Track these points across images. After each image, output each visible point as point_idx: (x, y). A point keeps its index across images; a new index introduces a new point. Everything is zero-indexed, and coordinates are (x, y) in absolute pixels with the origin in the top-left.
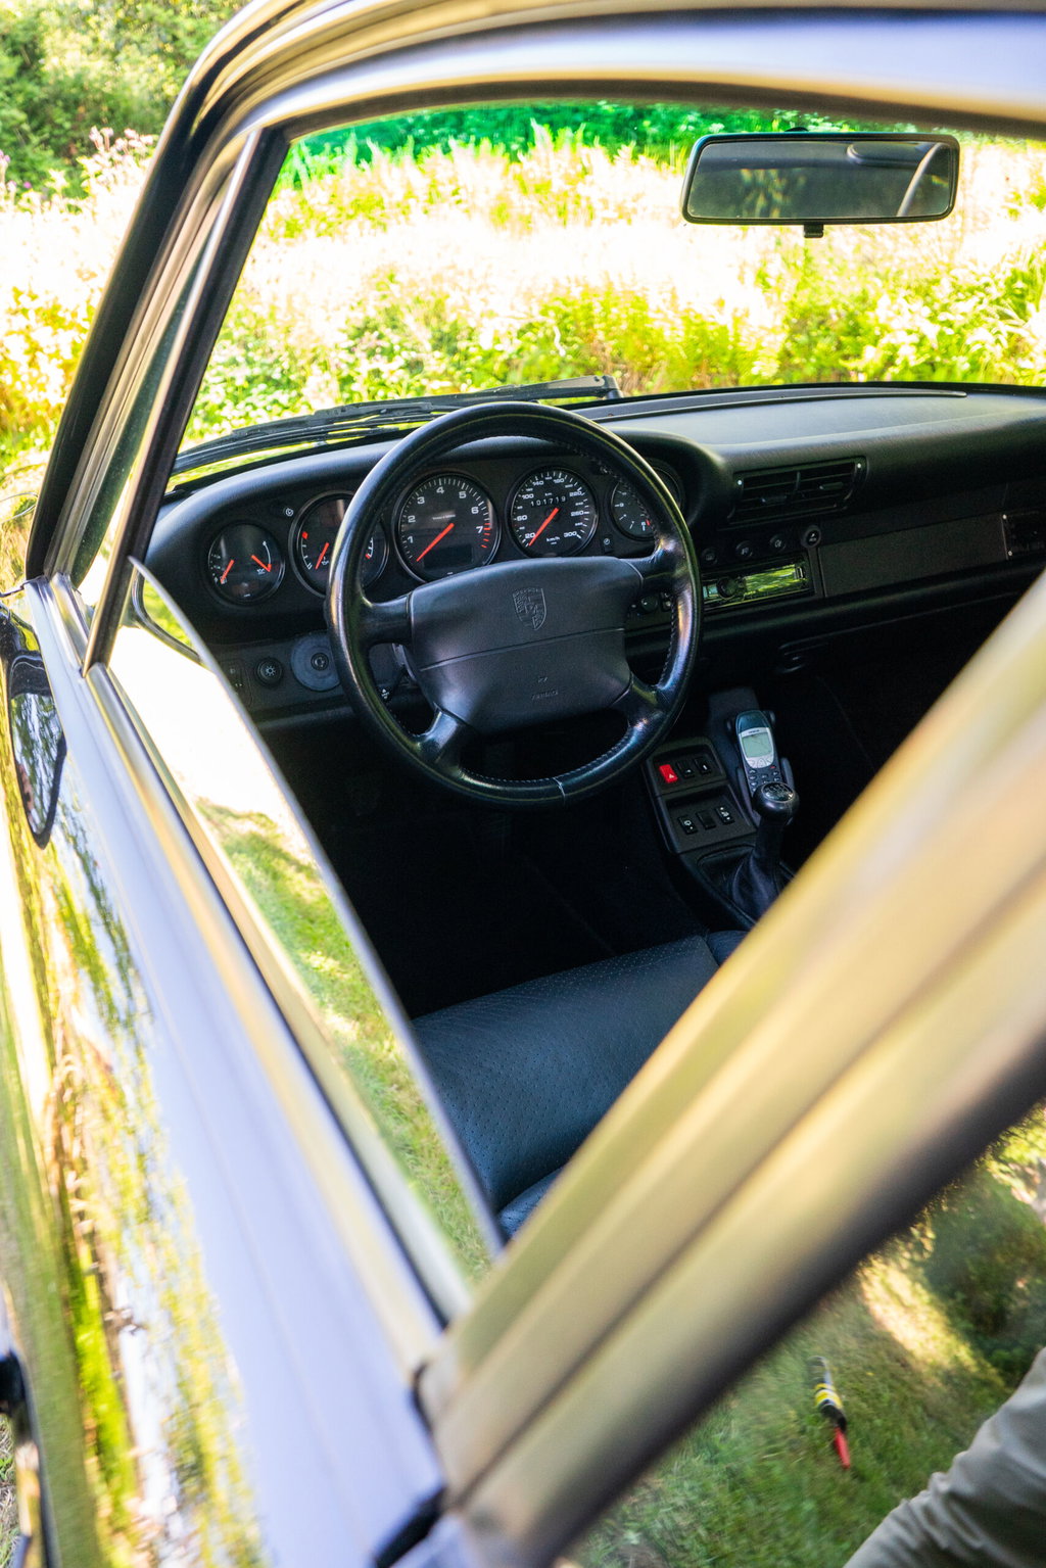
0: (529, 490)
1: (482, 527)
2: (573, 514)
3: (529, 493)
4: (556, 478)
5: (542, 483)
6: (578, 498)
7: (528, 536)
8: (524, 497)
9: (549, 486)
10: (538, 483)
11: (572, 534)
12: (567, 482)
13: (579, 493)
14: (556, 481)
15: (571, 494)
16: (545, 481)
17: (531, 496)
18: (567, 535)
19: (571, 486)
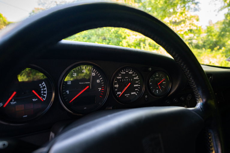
0: (119, 75)
1: (100, 89)
2: (135, 86)
3: (120, 76)
4: (130, 71)
5: (124, 73)
6: (137, 80)
7: (118, 93)
8: (118, 78)
9: (127, 74)
10: (123, 73)
11: (134, 93)
12: (133, 74)
13: (137, 78)
14: (130, 73)
15: (134, 78)
16: (126, 72)
17: (120, 78)
18: (132, 93)
19: (135, 75)
